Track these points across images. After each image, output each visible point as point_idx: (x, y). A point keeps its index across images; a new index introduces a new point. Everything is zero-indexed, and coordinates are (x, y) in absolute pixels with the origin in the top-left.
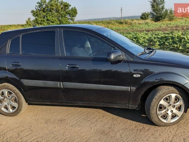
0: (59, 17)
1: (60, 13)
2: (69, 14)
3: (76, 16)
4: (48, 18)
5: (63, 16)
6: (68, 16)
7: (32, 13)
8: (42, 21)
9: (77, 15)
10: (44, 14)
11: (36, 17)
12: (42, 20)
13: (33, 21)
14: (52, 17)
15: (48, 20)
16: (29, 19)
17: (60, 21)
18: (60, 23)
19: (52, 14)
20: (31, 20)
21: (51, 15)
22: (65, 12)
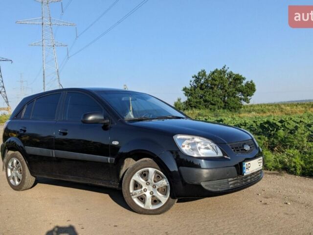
0: (225, 97)
1: (226, 91)
2: (242, 92)
3: (252, 95)
4: (207, 98)
5: (231, 94)
6: (239, 95)
7: (184, 92)
8: (197, 102)
9: (255, 93)
10: (201, 92)
11: (189, 97)
12: (198, 100)
13: (184, 103)
14: (213, 96)
15: (205, 101)
16: (179, 100)
17: (226, 103)
18: (225, 105)
19: (213, 93)
20: (182, 101)
21: (211, 93)
22: (234, 89)
